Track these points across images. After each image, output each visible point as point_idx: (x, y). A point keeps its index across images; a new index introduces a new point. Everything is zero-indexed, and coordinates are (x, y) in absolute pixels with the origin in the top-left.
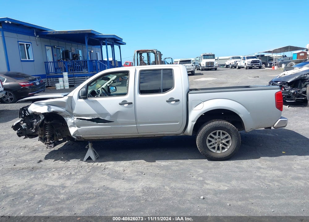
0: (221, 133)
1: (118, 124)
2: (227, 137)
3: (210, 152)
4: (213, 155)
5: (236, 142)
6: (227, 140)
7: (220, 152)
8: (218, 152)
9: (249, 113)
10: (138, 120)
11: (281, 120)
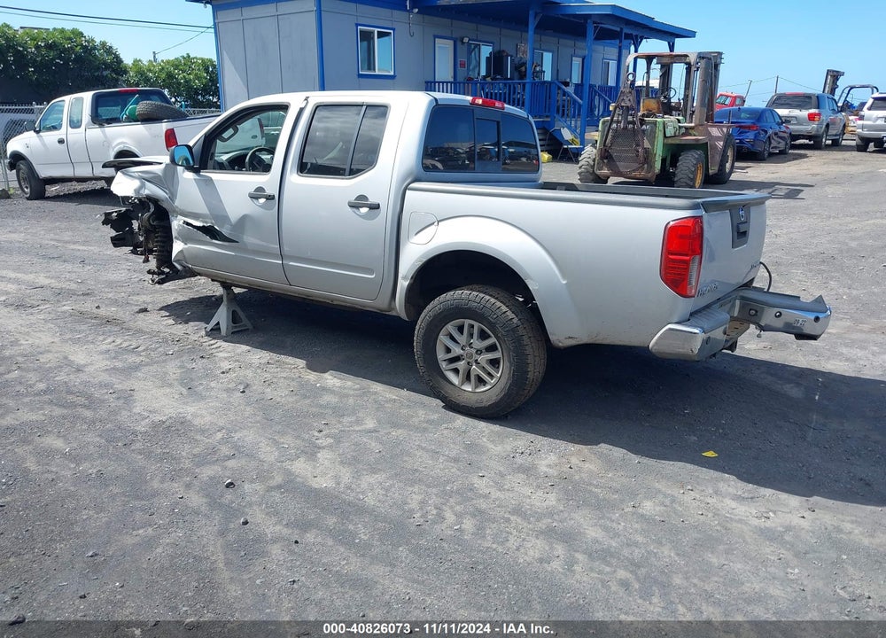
0: (476, 331)
1: (246, 250)
2: (492, 348)
3: (443, 383)
4: (448, 390)
5: (510, 368)
6: (491, 356)
7: (470, 390)
8: (468, 388)
9: (564, 282)
10: (286, 249)
11: (670, 329)
